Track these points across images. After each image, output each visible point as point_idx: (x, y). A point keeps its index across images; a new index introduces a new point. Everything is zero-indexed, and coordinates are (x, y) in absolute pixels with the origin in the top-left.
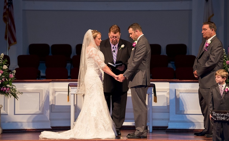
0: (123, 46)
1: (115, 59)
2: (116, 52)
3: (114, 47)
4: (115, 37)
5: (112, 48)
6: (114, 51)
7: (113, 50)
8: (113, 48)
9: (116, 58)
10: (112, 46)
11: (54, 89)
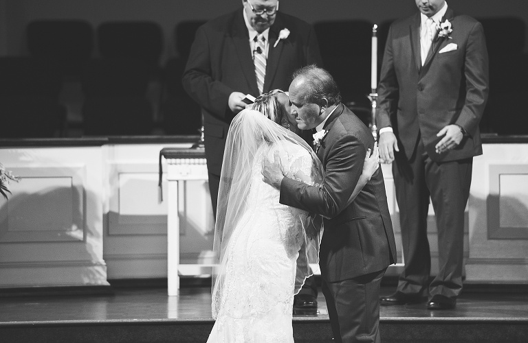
0: (284, 34)
1: (261, 74)
2: (265, 51)
3: (260, 37)
4: (265, 10)
5: (251, 39)
6: (259, 51)
7: (254, 46)
8: (255, 39)
9: (264, 72)
10: (253, 34)
11: (115, 167)
